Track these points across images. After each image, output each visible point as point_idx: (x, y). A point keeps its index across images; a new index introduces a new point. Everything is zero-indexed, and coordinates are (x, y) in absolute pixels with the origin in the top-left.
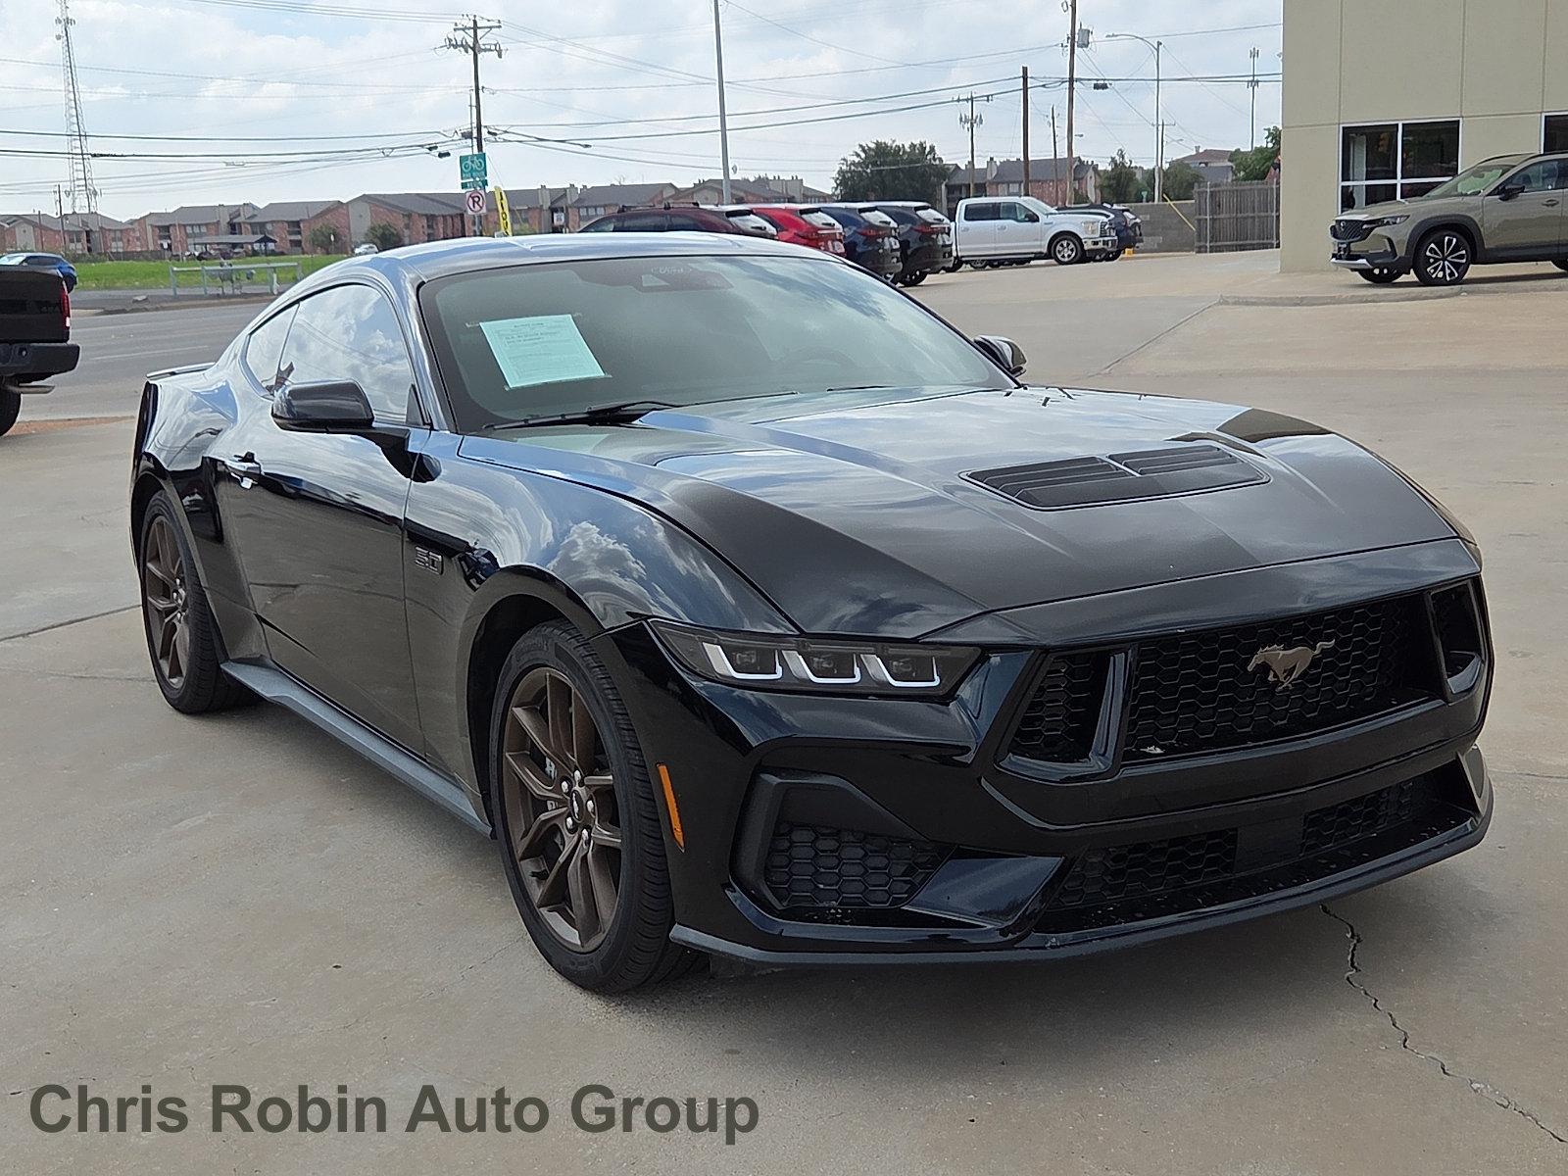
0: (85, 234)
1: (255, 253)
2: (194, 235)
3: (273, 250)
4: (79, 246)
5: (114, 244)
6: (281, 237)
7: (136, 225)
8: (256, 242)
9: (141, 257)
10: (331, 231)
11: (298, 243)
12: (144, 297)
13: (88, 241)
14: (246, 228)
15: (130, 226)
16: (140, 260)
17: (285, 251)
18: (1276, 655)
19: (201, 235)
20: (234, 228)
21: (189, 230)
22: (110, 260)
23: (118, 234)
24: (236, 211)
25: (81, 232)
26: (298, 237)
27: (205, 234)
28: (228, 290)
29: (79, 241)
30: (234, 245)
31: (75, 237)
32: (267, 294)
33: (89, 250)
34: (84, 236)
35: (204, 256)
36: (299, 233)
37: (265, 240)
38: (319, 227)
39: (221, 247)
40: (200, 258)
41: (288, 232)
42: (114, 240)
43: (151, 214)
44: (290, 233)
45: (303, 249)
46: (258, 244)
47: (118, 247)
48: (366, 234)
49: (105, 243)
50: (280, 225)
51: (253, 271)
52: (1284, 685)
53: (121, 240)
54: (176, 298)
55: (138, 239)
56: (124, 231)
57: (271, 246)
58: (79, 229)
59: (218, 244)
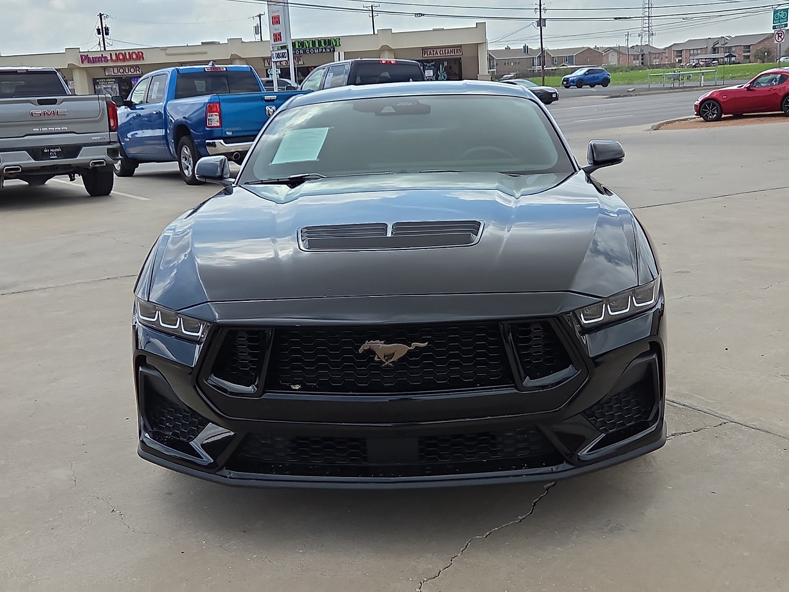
0: (641, 56)
1: (724, 63)
2: (694, 55)
3: (734, 61)
4: (638, 61)
5: (654, 61)
6: (739, 54)
7: (667, 51)
8: (726, 57)
9: (664, 67)
10: (766, 50)
11: (748, 57)
12: (633, 89)
13: (642, 59)
14: (721, 50)
15: (664, 51)
16: (664, 68)
17: (740, 62)
18: (379, 346)
19: (698, 54)
20: (715, 50)
21: (692, 52)
22: (649, 69)
23: (657, 55)
24: (717, 41)
25: (639, 55)
26: (749, 54)
27: (700, 54)
28: (676, 85)
29: (638, 59)
30: (714, 59)
31: (636, 57)
32: (697, 87)
33: (642, 63)
34: (640, 57)
35: (697, 66)
36: (749, 52)
37: (730, 56)
38: (760, 48)
39: (707, 60)
40: (695, 66)
41: (743, 51)
42: (655, 58)
43: (675, 44)
44: (744, 52)
45: (750, 60)
46: (726, 58)
47: (656, 62)
48: (786, 51)
49: (650, 60)
50: (740, 48)
51: (691, 75)
52: (386, 364)
53: (658, 58)
54: (650, 89)
55: (667, 57)
56: (660, 53)
57: (733, 59)
58: (638, 53)
59: (705, 59)
